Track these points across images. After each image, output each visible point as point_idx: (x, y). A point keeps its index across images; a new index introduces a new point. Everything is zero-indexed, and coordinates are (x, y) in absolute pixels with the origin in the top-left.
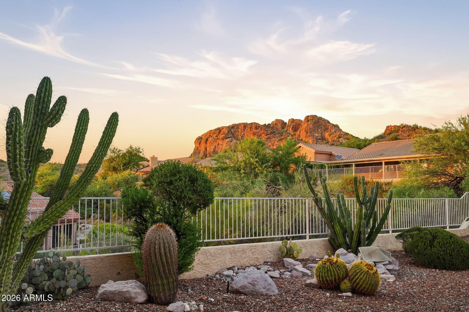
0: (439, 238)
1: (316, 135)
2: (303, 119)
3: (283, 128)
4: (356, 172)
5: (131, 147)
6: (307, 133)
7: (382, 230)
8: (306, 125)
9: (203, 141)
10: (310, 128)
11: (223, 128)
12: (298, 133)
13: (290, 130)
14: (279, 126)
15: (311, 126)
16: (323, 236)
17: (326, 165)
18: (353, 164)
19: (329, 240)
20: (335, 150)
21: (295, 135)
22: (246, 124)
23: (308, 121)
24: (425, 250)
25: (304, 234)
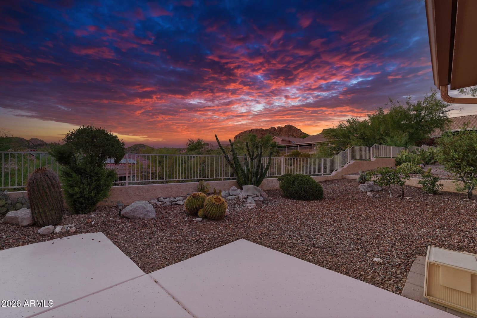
0: (299, 180)
1: (290, 134)
2: (284, 127)
3: (274, 131)
4: (300, 149)
5: (199, 139)
6: (286, 133)
7: (266, 176)
8: (285, 129)
9: (238, 138)
10: (287, 131)
11: (247, 131)
12: (281, 133)
13: (278, 132)
14: (273, 130)
15: (287, 130)
16: (233, 179)
17: (286, 146)
18: (299, 145)
19: (237, 181)
20: (292, 139)
21: (280, 134)
22: (258, 129)
23: (286, 127)
24: (288, 188)
25: (220, 178)
